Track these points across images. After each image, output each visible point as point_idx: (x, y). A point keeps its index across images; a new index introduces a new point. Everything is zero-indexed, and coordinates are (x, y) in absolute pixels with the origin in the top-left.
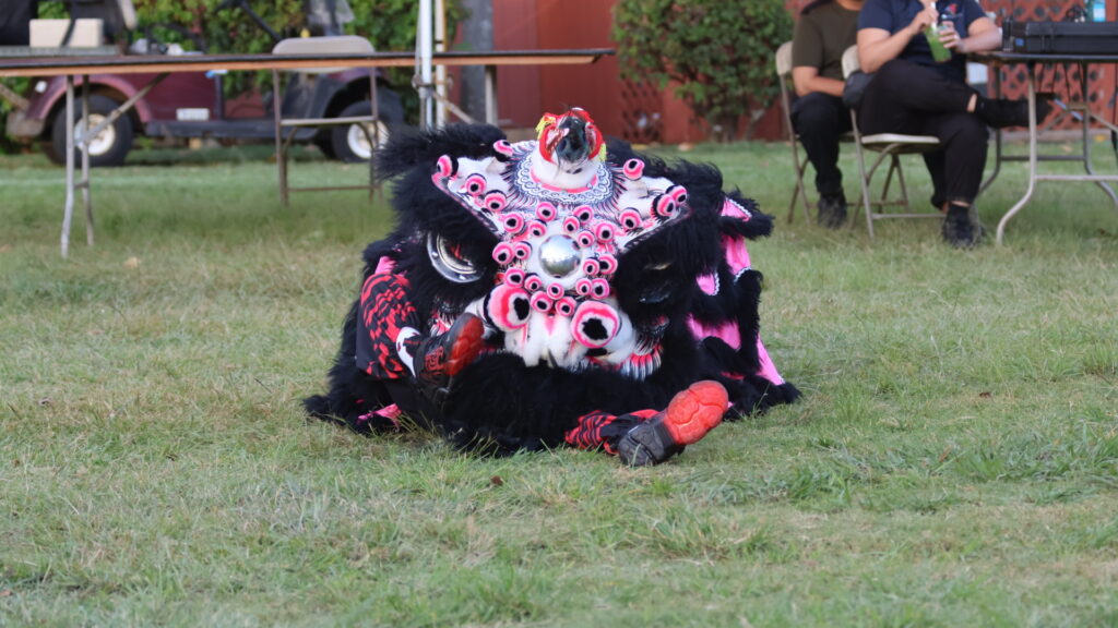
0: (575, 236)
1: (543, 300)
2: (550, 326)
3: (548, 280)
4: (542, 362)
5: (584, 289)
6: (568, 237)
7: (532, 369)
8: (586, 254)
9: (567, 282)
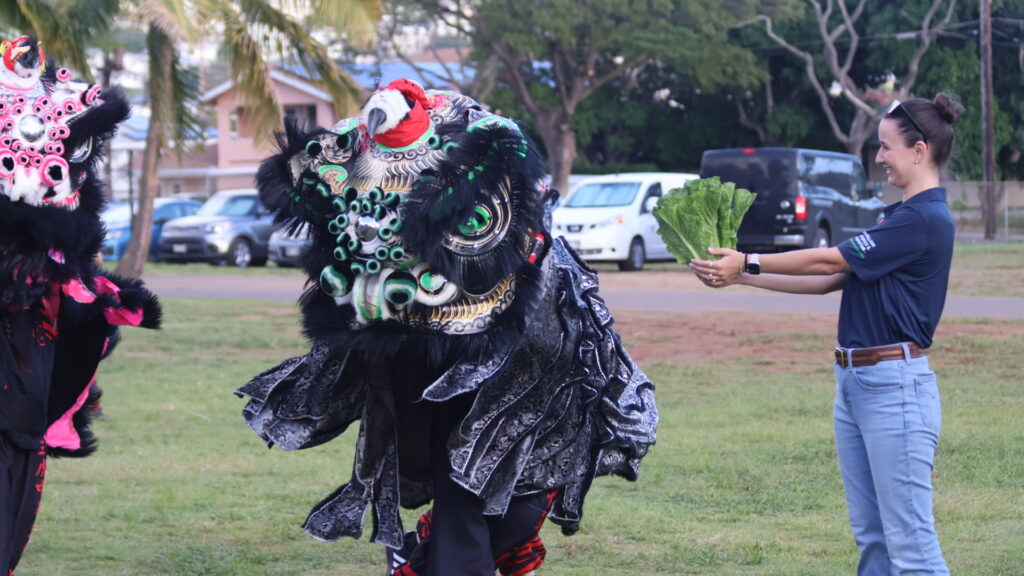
0: (40, 115)
1: (24, 156)
2: (28, 173)
3: (26, 144)
4: (22, 199)
5: (51, 149)
6: (35, 116)
7: (16, 203)
8: (50, 126)
9: (38, 145)
